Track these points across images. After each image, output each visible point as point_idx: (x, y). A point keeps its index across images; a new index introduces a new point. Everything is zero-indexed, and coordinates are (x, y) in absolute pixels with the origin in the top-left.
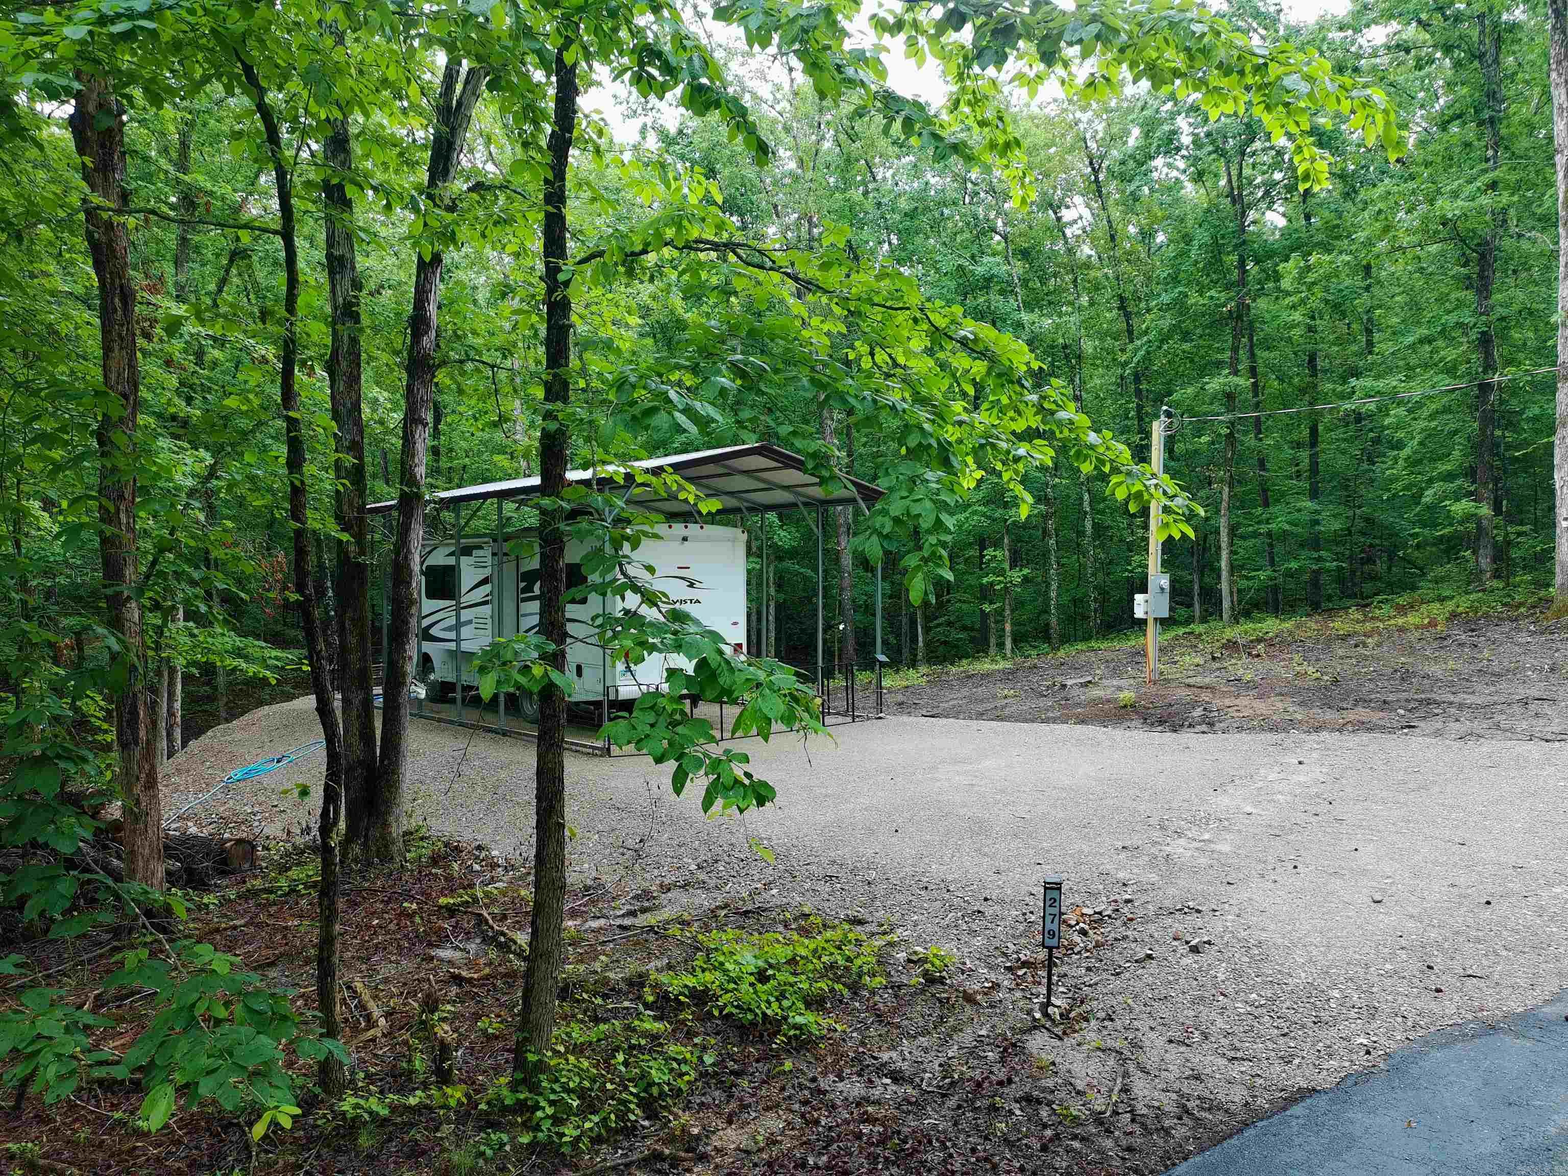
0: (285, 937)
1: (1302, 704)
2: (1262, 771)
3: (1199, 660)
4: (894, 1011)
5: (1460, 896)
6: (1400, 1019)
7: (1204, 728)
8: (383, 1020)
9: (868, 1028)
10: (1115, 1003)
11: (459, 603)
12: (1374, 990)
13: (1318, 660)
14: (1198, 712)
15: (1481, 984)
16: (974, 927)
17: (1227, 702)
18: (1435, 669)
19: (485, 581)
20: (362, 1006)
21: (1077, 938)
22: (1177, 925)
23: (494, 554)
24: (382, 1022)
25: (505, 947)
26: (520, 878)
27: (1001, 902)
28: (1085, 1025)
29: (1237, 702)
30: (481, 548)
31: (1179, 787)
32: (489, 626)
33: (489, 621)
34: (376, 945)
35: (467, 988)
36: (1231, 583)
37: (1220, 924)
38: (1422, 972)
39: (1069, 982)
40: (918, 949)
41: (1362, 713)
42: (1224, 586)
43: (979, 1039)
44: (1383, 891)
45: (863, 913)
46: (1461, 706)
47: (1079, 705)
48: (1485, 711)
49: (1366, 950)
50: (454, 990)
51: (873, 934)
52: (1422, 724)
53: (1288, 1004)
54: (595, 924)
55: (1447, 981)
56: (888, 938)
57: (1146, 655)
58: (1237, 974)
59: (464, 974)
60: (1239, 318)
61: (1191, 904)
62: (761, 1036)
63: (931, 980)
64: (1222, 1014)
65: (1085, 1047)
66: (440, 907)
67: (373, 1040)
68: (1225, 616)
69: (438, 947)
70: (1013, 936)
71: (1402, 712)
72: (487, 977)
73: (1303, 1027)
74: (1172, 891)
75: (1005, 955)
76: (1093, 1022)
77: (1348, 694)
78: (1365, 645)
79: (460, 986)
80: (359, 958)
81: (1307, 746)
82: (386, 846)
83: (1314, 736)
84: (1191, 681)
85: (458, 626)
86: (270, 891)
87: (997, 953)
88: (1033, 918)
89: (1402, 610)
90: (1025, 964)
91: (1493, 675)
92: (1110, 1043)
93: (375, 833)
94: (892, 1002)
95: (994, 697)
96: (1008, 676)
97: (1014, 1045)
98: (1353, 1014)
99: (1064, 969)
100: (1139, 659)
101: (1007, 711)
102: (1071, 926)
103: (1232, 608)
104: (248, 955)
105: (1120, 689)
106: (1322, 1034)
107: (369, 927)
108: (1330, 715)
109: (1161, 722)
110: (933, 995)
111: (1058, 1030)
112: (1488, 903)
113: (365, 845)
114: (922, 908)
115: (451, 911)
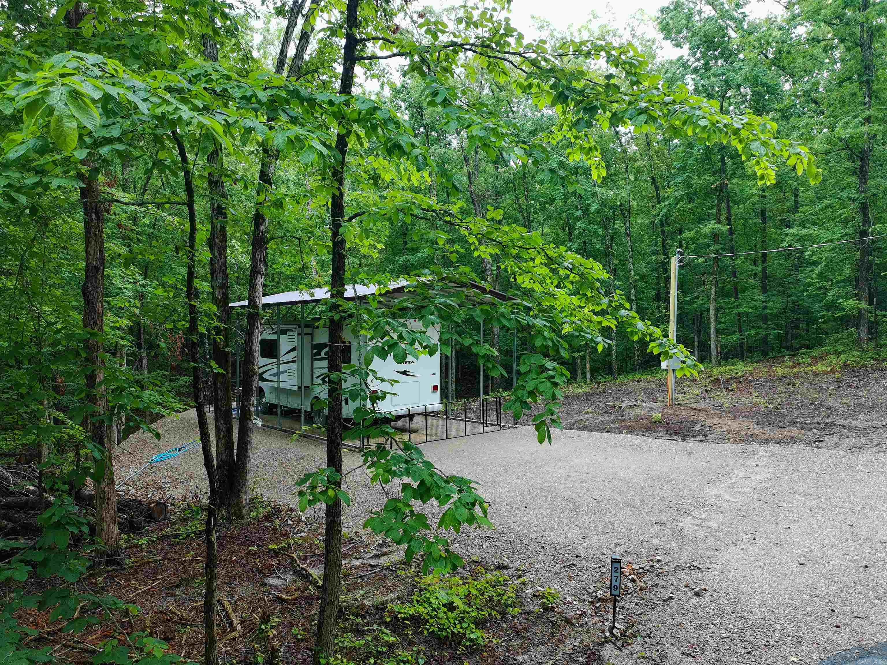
0: (184, 567)
1: (758, 423)
2: (735, 471)
3: (697, 392)
4: (525, 629)
5: (850, 561)
6: (815, 646)
7: (701, 438)
8: (239, 626)
9: (511, 640)
10: (651, 626)
11: (279, 360)
12: (801, 624)
13: (767, 394)
14: (698, 428)
15: (863, 622)
16: (571, 574)
17: (715, 421)
18: (834, 403)
19: (293, 350)
20: (227, 616)
21: (630, 584)
22: (687, 577)
23: (299, 334)
24: (239, 627)
25: (306, 577)
26: (315, 530)
27: (586, 558)
28: (634, 640)
29: (720, 421)
30: (291, 330)
31: (688, 481)
32: (296, 375)
33: (296, 372)
34: (235, 575)
35: (285, 605)
36: (717, 342)
37: (711, 577)
38: (828, 613)
39: (626, 612)
40: (539, 588)
41: (791, 431)
42: (712, 343)
43: (574, 648)
44: (805, 556)
45: (507, 562)
46: (850, 428)
47: (628, 420)
48: (864, 432)
49: (795, 597)
50: (279, 606)
51: (514, 576)
52: (827, 439)
53: (750, 632)
54: (356, 563)
55: (842, 620)
56: (522, 579)
57: (667, 386)
58: (721, 610)
59: (283, 596)
60: (721, 190)
61: (695, 564)
62: (451, 644)
63: (547, 609)
64: (712, 637)
65: (635, 655)
66: (270, 550)
67: (234, 639)
68: (713, 360)
69: (268, 576)
70: (593, 582)
71: (815, 431)
72: (296, 599)
73: (760, 648)
74: (684, 554)
75: (588, 593)
76: (639, 638)
77: (785, 417)
78: (794, 384)
79: (282, 605)
80: (225, 583)
81: (761, 454)
82: (239, 510)
83: (764, 447)
84: (692, 405)
85: (278, 374)
86: (175, 536)
87: (584, 592)
88: (604, 570)
89: (816, 360)
90: (600, 600)
91: (868, 407)
92: (649, 654)
93: (234, 502)
94: (525, 623)
95: (580, 413)
96: (588, 397)
97: (594, 654)
98: (788, 641)
99: (623, 603)
100: (663, 388)
101: (587, 423)
102: (626, 576)
103: (717, 356)
104: (164, 579)
105: (652, 409)
106: (770, 653)
107: (231, 562)
108: (773, 432)
109: (676, 434)
110: (548, 619)
111: (619, 644)
112: (866, 567)
113: (228, 509)
114: (541, 560)
115: (276, 553)
